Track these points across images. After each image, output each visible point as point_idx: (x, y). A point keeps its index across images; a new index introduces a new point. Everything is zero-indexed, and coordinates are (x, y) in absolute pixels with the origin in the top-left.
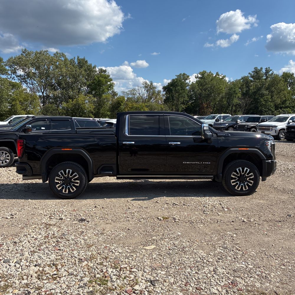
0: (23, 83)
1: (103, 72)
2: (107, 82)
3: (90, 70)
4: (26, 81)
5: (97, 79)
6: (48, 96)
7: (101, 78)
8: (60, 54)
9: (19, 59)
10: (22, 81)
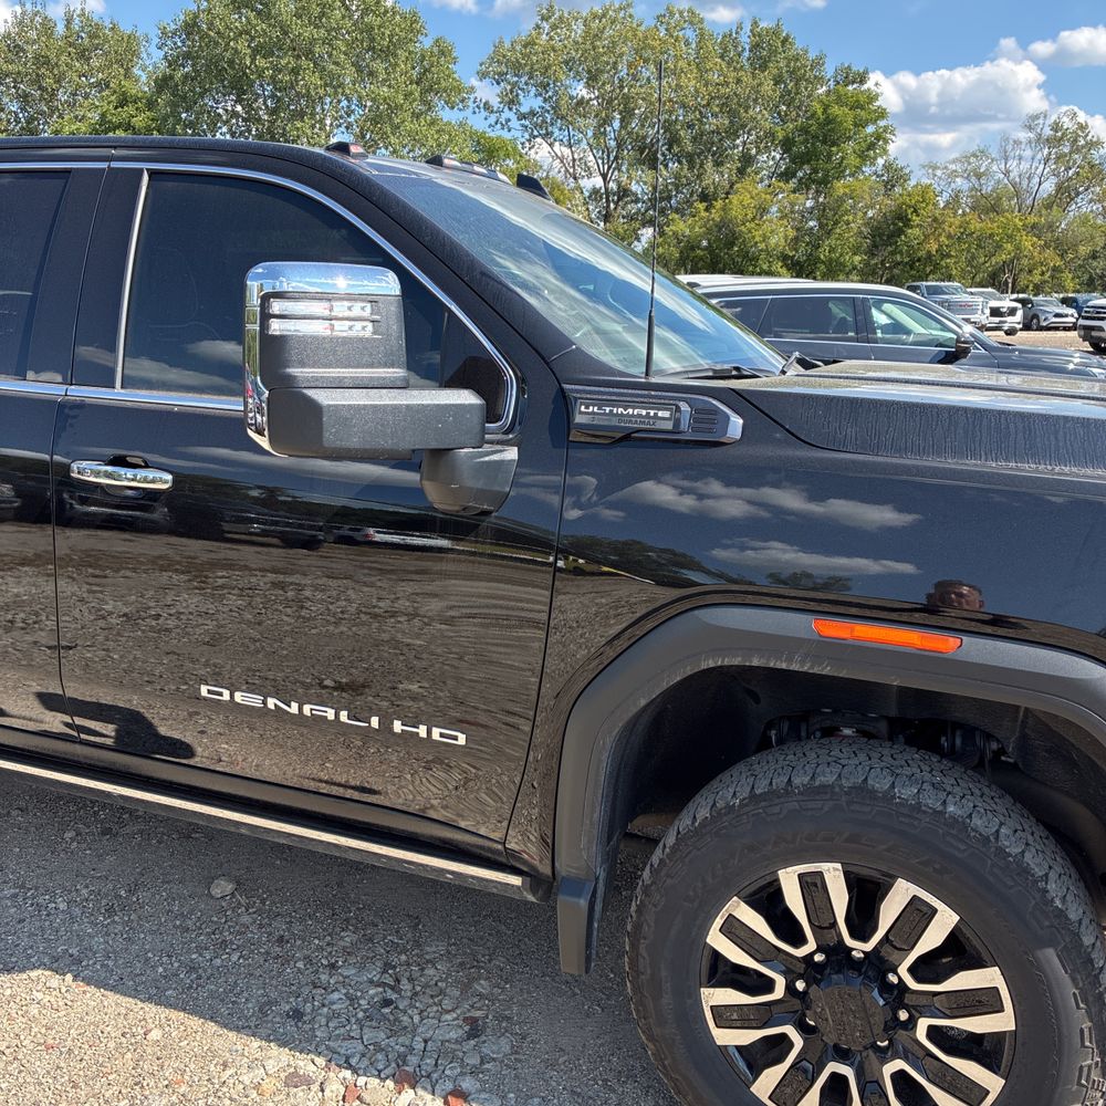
0: (539, 140)
1: (853, 83)
2: (860, 124)
3: (798, 75)
4: (547, 134)
5: (820, 112)
6: (623, 193)
7: (835, 110)
8: (681, 13)
9: (525, 46)
10: (536, 133)
